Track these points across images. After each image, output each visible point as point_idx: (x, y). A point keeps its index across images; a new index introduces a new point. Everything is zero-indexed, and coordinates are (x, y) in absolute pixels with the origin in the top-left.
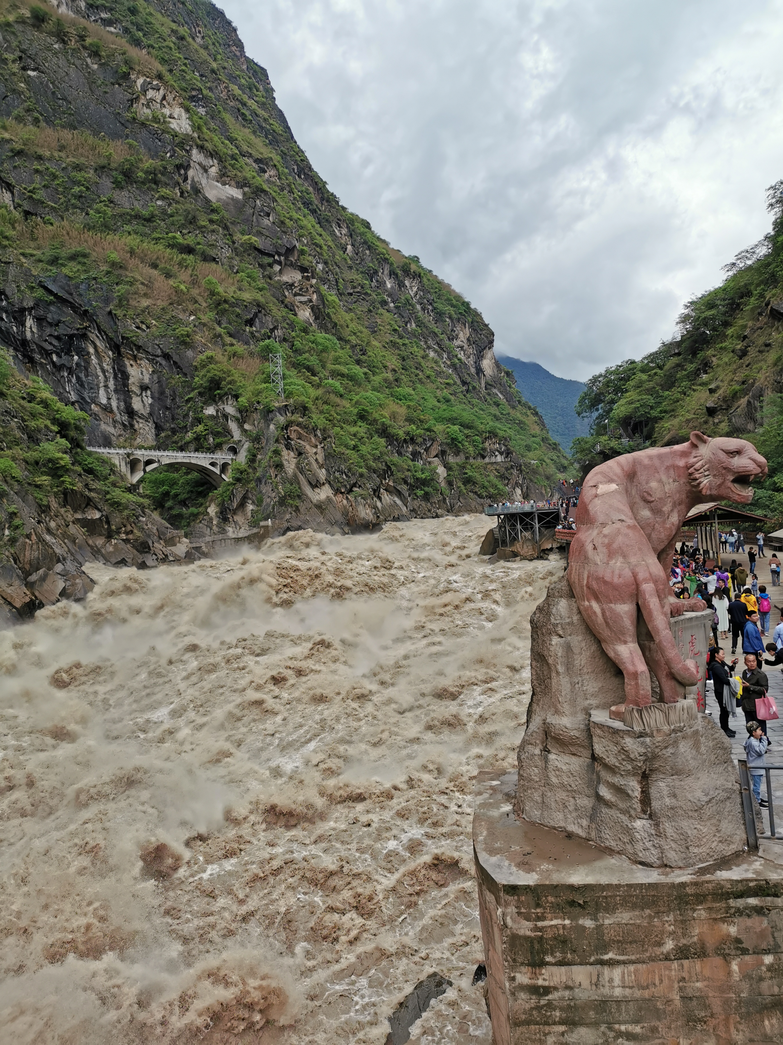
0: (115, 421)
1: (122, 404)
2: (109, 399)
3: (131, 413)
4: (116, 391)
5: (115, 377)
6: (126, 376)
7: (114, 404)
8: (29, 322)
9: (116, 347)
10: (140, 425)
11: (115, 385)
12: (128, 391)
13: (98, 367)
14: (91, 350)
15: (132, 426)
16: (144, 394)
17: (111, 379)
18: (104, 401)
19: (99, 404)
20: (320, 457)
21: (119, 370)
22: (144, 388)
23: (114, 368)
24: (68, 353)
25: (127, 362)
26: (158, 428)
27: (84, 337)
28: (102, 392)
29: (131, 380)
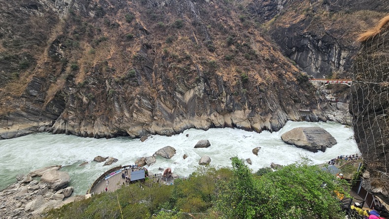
0: (335, 66)
1: (338, 62)
3: (339, 64)
6: (341, 55)
7: (336, 61)
8: (320, 42)
9: (341, 48)
11: (337, 57)
12: (340, 59)
13: (335, 52)
14: (334, 48)
15: (339, 67)
16: (344, 60)
17: (337, 55)
19: (332, 61)
22: (344, 58)
23: (338, 52)
24: (328, 49)
25: (342, 51)
26: (344, 69)
27: (333, 44)
28: (334, 58)
29: (342, 56)
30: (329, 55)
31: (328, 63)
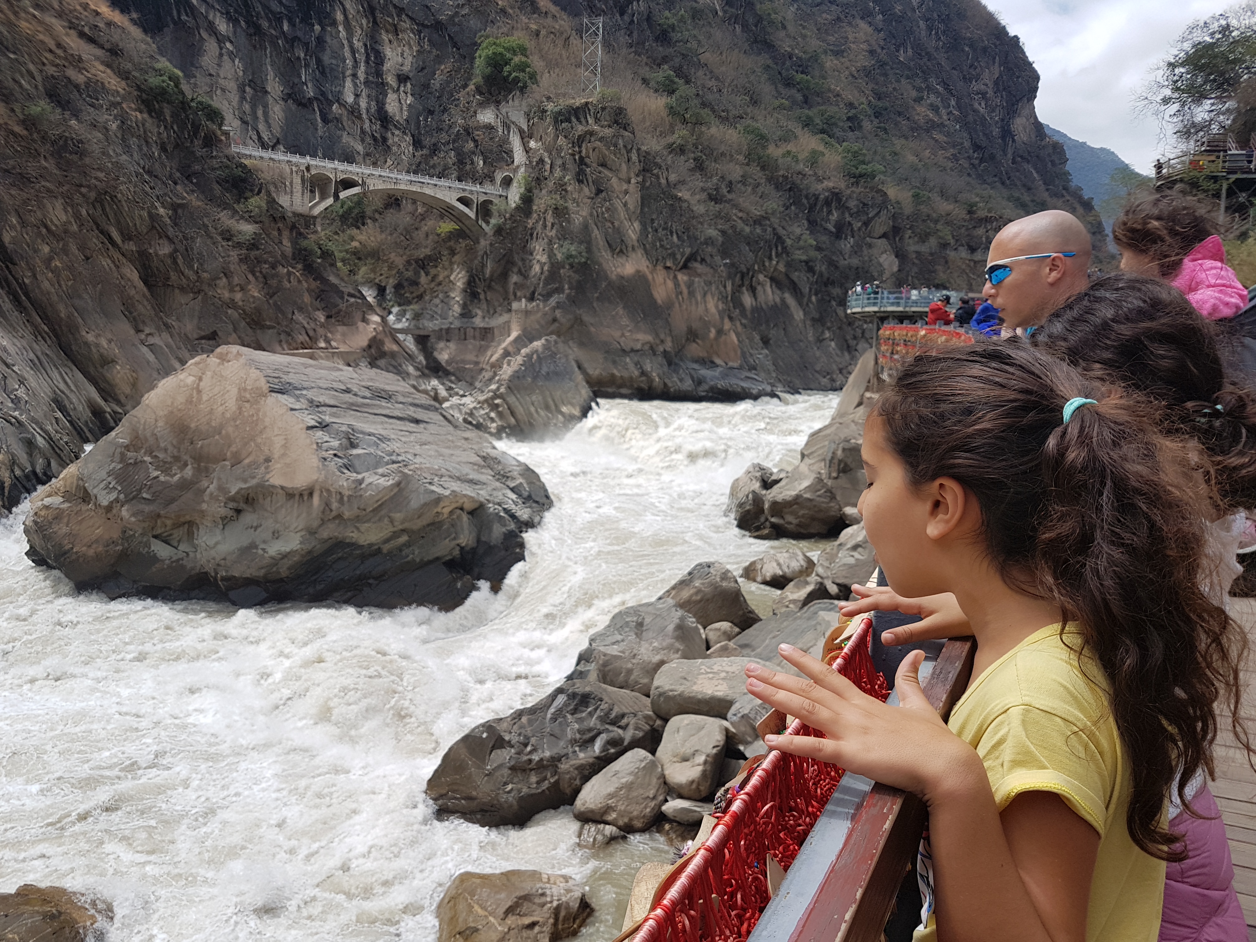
0: (363, 131)
1: (373, 103)
2: (357, 96)
3: (384, 119)
4: (367, 83)
5: (367, 62)
6: (380, 59)
7: (363, 104)
10: (394, 138)
11: (367, 73)
12: (383, 84)
13: (345, 42)
14: (339, 17)
15: (385, 139)
16: (402, 89)
17: (362, 64)
18: (350, 99)
19: (342, 104)
20: (633, 199)
21: (373, 49)
22: (402, 79)
23: (366, 45)
24: (306, 20)
25: (385, 37)
26: (417, 143)
28: (349, 84)
29: (387, 66)
30: (319, 61)
31: (325, 120)
